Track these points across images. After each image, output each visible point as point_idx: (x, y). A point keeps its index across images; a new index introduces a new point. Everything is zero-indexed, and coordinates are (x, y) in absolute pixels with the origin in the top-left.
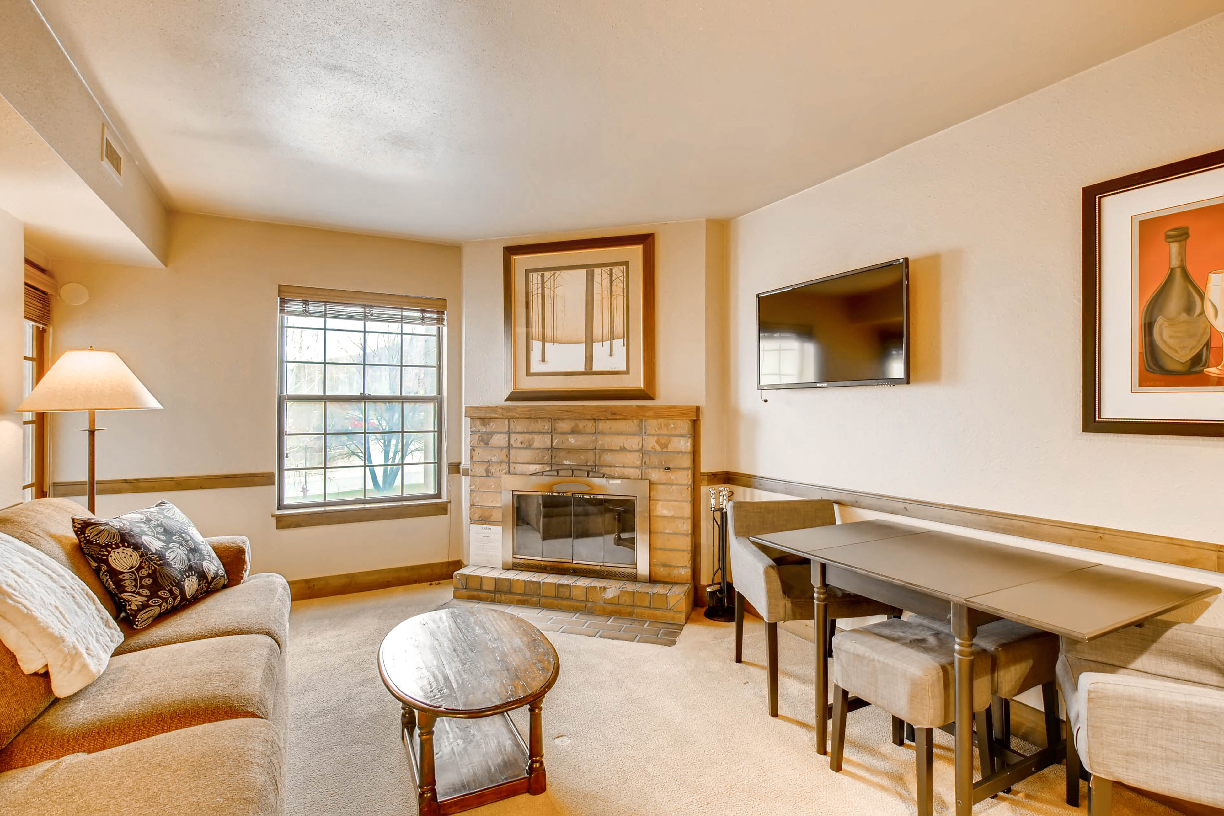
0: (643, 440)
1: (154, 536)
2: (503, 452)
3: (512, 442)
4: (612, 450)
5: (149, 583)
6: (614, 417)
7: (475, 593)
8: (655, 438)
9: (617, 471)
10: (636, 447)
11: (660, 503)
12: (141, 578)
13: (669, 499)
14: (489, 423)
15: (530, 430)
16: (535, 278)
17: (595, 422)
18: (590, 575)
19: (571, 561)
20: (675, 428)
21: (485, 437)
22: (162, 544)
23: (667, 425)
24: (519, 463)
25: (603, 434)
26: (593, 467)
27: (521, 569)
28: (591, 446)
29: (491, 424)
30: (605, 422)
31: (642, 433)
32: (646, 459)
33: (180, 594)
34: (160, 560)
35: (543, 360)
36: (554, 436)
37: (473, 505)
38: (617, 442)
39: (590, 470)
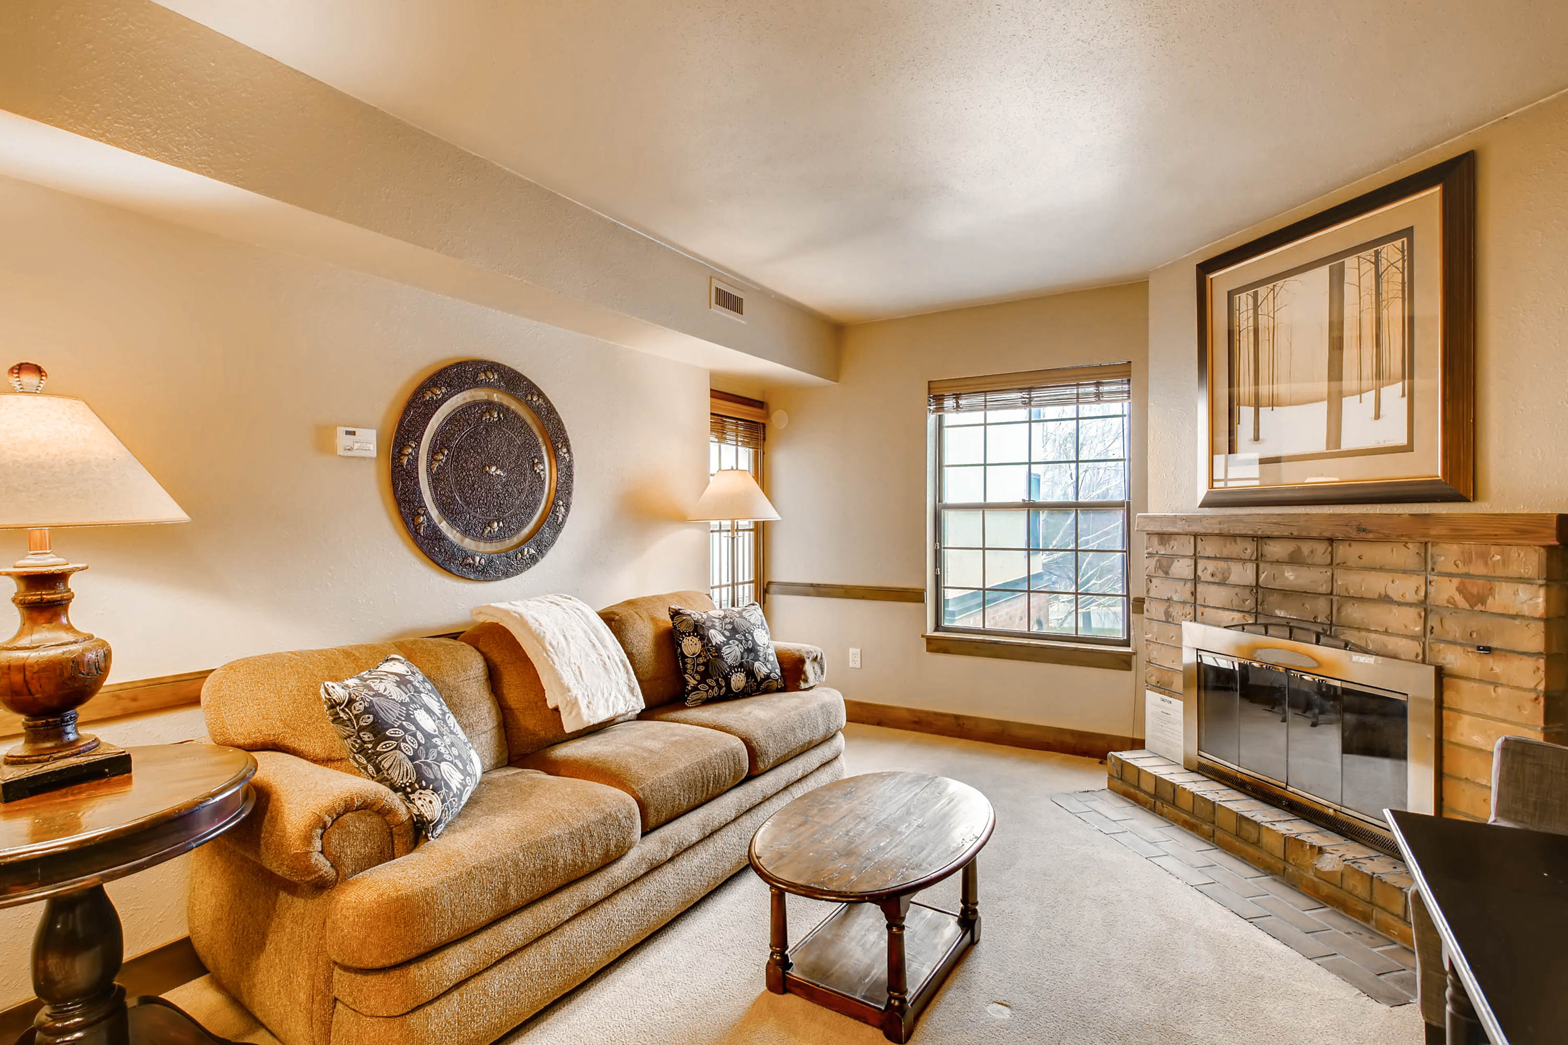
0: (1428, 583)
1: (720, 631)
2: (1186, 586)
3: (1199, 573)
4: (1362, 599)
5: (702, 670)
6: (1363, 535)
7: (1132, 790)
8: (1456, 582)
9: (1373, 640)
10: (1411, 597)
11: (1466, 719)
12: (698, 665)
13: (1489, 713)
14: (1169, 541)
15: (1225, 554)
16: (1244, 301)
17: (1331, 545)
18: (1318, 822)
19: (1284, 785)
20: (1505, 562)
21: (1164, 562)
22: (723, 639)
23: (1485, 557)
24: (1209, 607)
25: (1344, 566)
26: (1325, 627)
27: (1209, 776)
28: (1324, 589)
29: (1172, 543)
30: (1350, 546)
31: (1426, 570)
32: (1433, 621)
33: (725, 686)
34: (716, 652)
35: (1257, 438)
36: (1262, 566)
37: (1150, 662)
38: (1376, 583)
39: (1321, 630)
